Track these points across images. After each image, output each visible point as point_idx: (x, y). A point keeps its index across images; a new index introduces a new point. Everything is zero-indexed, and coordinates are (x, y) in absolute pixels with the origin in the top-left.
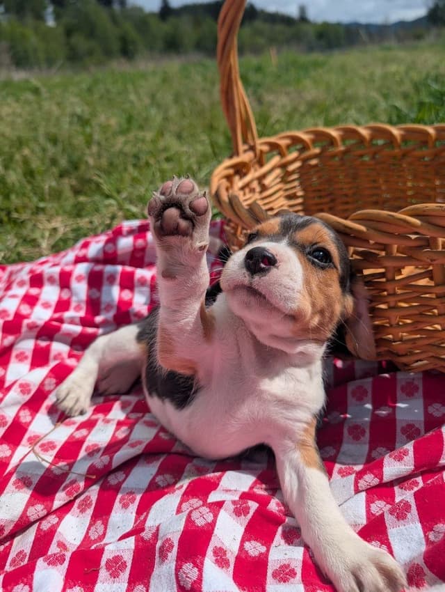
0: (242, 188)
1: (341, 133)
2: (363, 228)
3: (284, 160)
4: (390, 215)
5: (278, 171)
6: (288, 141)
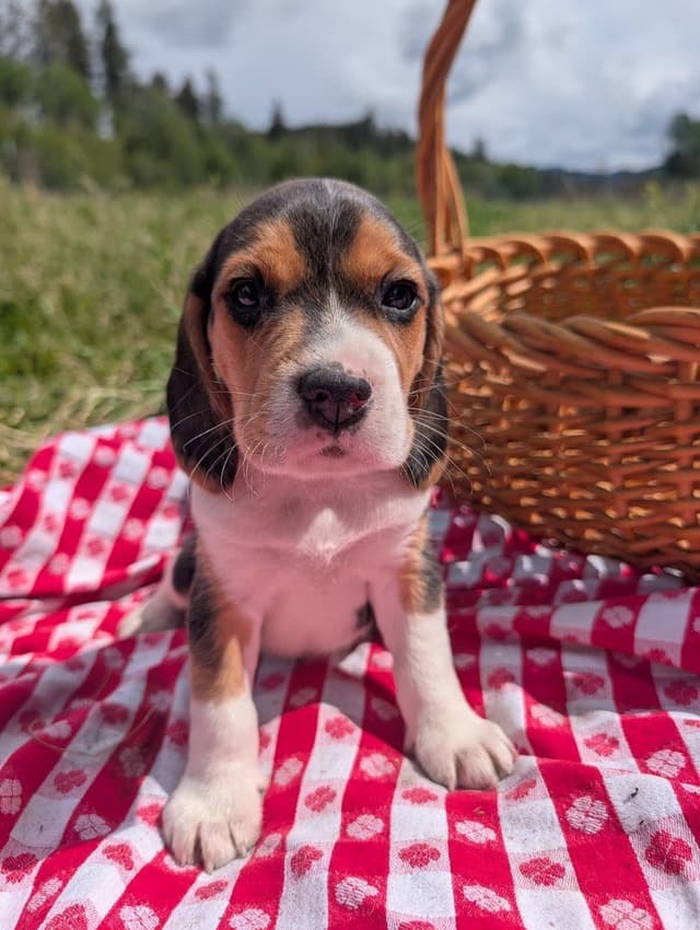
1: (595, 243)
3: (504, 276)
5: (492, 294)
6: (511, 250)
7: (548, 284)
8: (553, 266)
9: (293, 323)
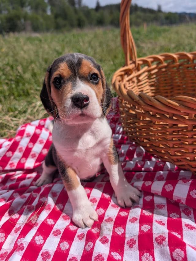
0: (129, 81)
1: (178, 56)
2: (177, 104)
3: (150, 68)
4: (192, 99)
5: (146, 73)
6: (152, 60)
7: (164, 70)
8: (165, 64)
9: (69, 85)
